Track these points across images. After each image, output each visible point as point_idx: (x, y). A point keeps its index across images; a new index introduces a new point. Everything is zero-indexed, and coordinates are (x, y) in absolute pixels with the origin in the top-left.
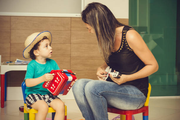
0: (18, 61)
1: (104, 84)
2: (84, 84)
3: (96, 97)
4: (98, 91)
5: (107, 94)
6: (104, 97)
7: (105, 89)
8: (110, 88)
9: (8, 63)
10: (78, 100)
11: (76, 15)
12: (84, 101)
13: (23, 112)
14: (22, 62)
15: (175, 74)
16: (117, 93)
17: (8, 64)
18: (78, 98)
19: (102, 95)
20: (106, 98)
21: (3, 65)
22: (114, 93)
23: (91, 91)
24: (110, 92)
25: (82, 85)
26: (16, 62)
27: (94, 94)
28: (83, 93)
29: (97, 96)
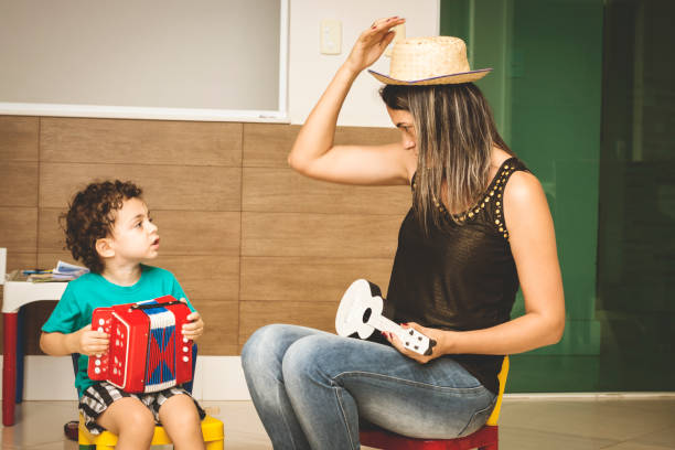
0: (62, 269)
1: (347, 347)
2: (279, 343)
3: (322, 392)
4: (329, 371)
5: (358, 381)
6: (349, 391)
7: (351, 364)
8: (369, 362)
9: (30, 274)
10: (259, 393)
11: (261, 117)
12: (278, 400)
13: (77, 440)
14: (76, 273)
15: (593, 316)
16: (391, 380)
17: (30, 279)
18: (261, 386)
19: (341, 383)
20: (354, 396)
21: (14, 280)
22: (381, 378)
23: (306, 370)
24: (369, 376)
25: (273, 345)
26: (55, 271)
27: (314, 383)
28: (277, 372)
29: (324, 388)
